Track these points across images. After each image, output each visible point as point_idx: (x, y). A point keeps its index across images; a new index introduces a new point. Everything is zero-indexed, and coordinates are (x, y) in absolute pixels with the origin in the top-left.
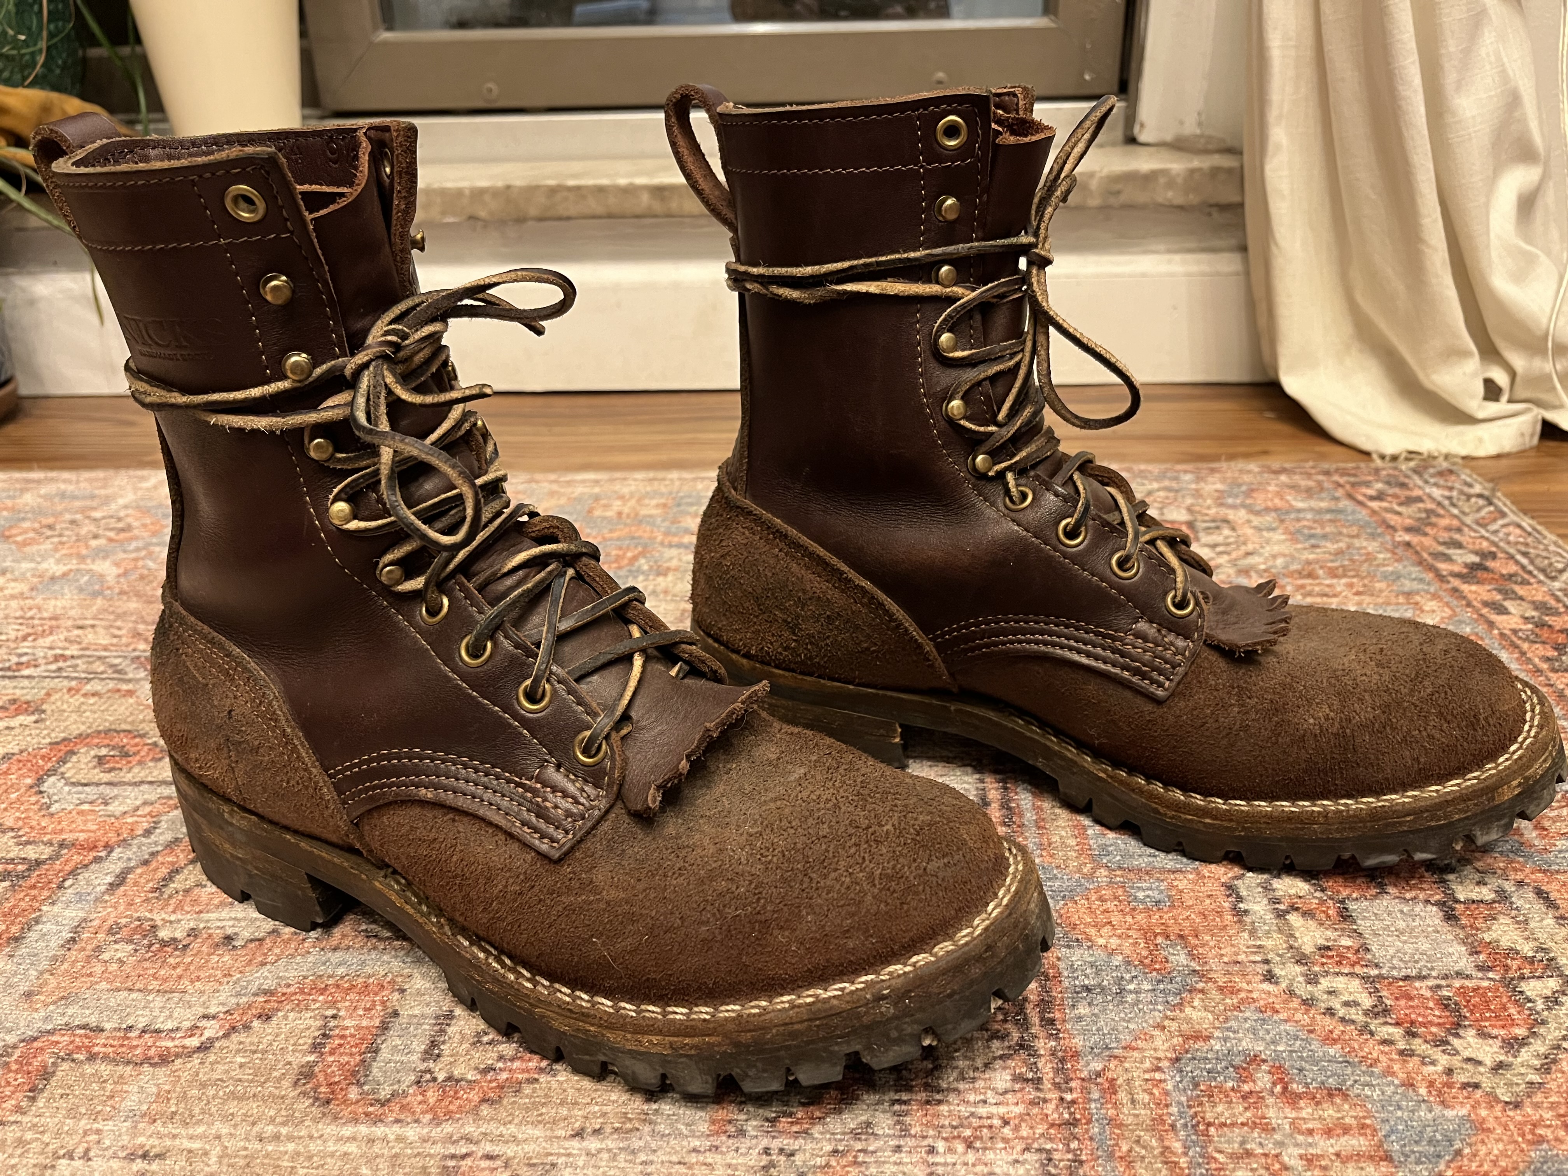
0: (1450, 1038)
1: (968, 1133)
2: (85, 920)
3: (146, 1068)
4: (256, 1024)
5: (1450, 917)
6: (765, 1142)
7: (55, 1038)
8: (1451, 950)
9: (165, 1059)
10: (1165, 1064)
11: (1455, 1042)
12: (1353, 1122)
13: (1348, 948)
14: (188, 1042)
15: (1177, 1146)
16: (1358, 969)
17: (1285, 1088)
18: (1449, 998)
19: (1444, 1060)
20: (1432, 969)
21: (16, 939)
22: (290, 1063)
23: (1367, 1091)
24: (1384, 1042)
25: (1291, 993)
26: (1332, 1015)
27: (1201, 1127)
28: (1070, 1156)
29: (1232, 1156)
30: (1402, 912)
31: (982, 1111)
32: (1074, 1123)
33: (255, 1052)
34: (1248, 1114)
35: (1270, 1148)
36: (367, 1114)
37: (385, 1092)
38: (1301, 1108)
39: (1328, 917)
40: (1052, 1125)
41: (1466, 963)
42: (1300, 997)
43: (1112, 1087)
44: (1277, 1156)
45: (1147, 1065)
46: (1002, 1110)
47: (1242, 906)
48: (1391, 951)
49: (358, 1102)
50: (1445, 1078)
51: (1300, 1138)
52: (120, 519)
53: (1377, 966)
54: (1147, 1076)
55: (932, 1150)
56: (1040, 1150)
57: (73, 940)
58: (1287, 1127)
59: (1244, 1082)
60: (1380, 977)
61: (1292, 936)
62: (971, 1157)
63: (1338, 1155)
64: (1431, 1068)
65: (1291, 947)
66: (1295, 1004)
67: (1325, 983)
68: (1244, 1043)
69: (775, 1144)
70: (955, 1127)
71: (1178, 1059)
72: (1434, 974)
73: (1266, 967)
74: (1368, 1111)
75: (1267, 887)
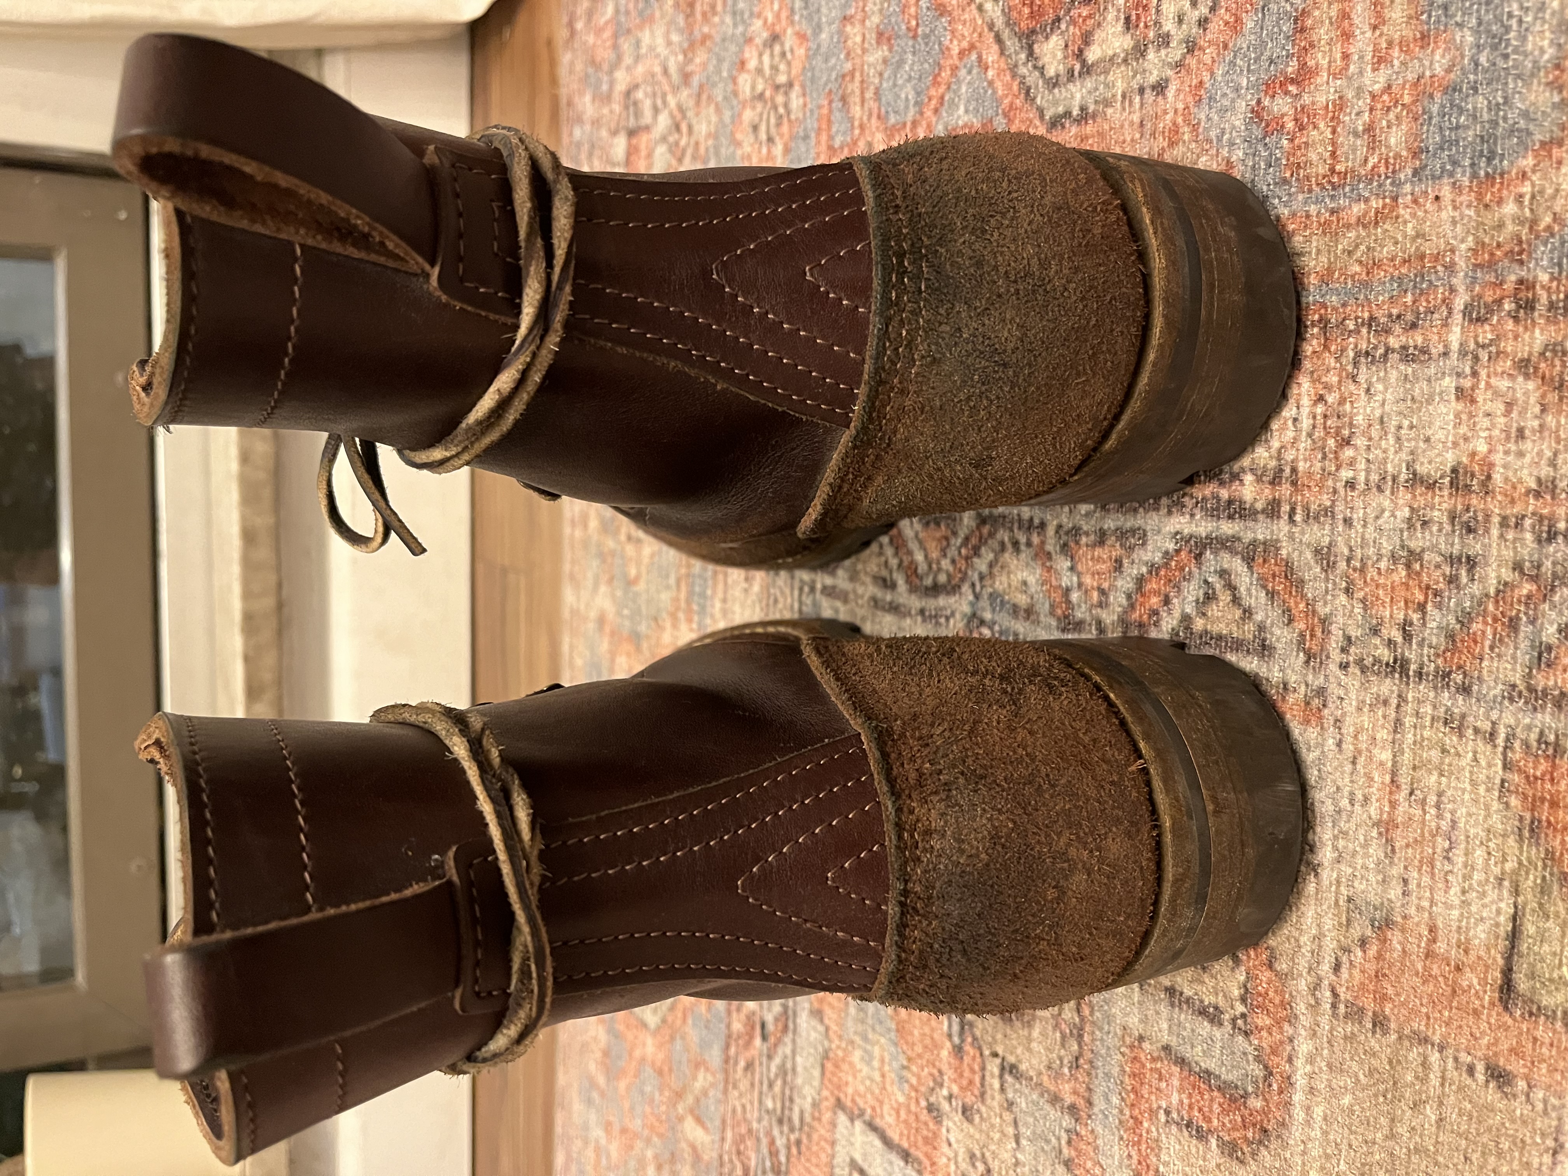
1: (1331, 442)
6: (1333, 667)
15: (1357, 209)
17: (1293, 81)
22: (1218, 1166)
25: (1179, 65)
26: (1206, 20)
27: (1335, 179)
28: (1364, 330)
29: (1372, 148)
31: (1306, 423)
34: (1322, 125)
35: (1363, 103)
36: (1281, 1092)
37: (1258, 1071)
38: (1317, 65)
39: (1090, 16)
40: (1326, 347)
42: (1184, 57)
44: (1373, 97)
46: (1306, 401)
47: (1075, 112)
49: (1266, 1100)
51: (1352, 68)
55: (1351, 485)
56: (1356, 364)
58: (1339, 82)
59: (1283, 127)
61: (1111, 59)
62: (1360, 442)
63: (1375, 28)
65: (1125, 61)
66: (1191, 61)
67: (1169, 26)
68: (1237, 123)
69: (1336, 656)
70: (1324, 457)
73: (1148, 91)
75: (1053, 83)
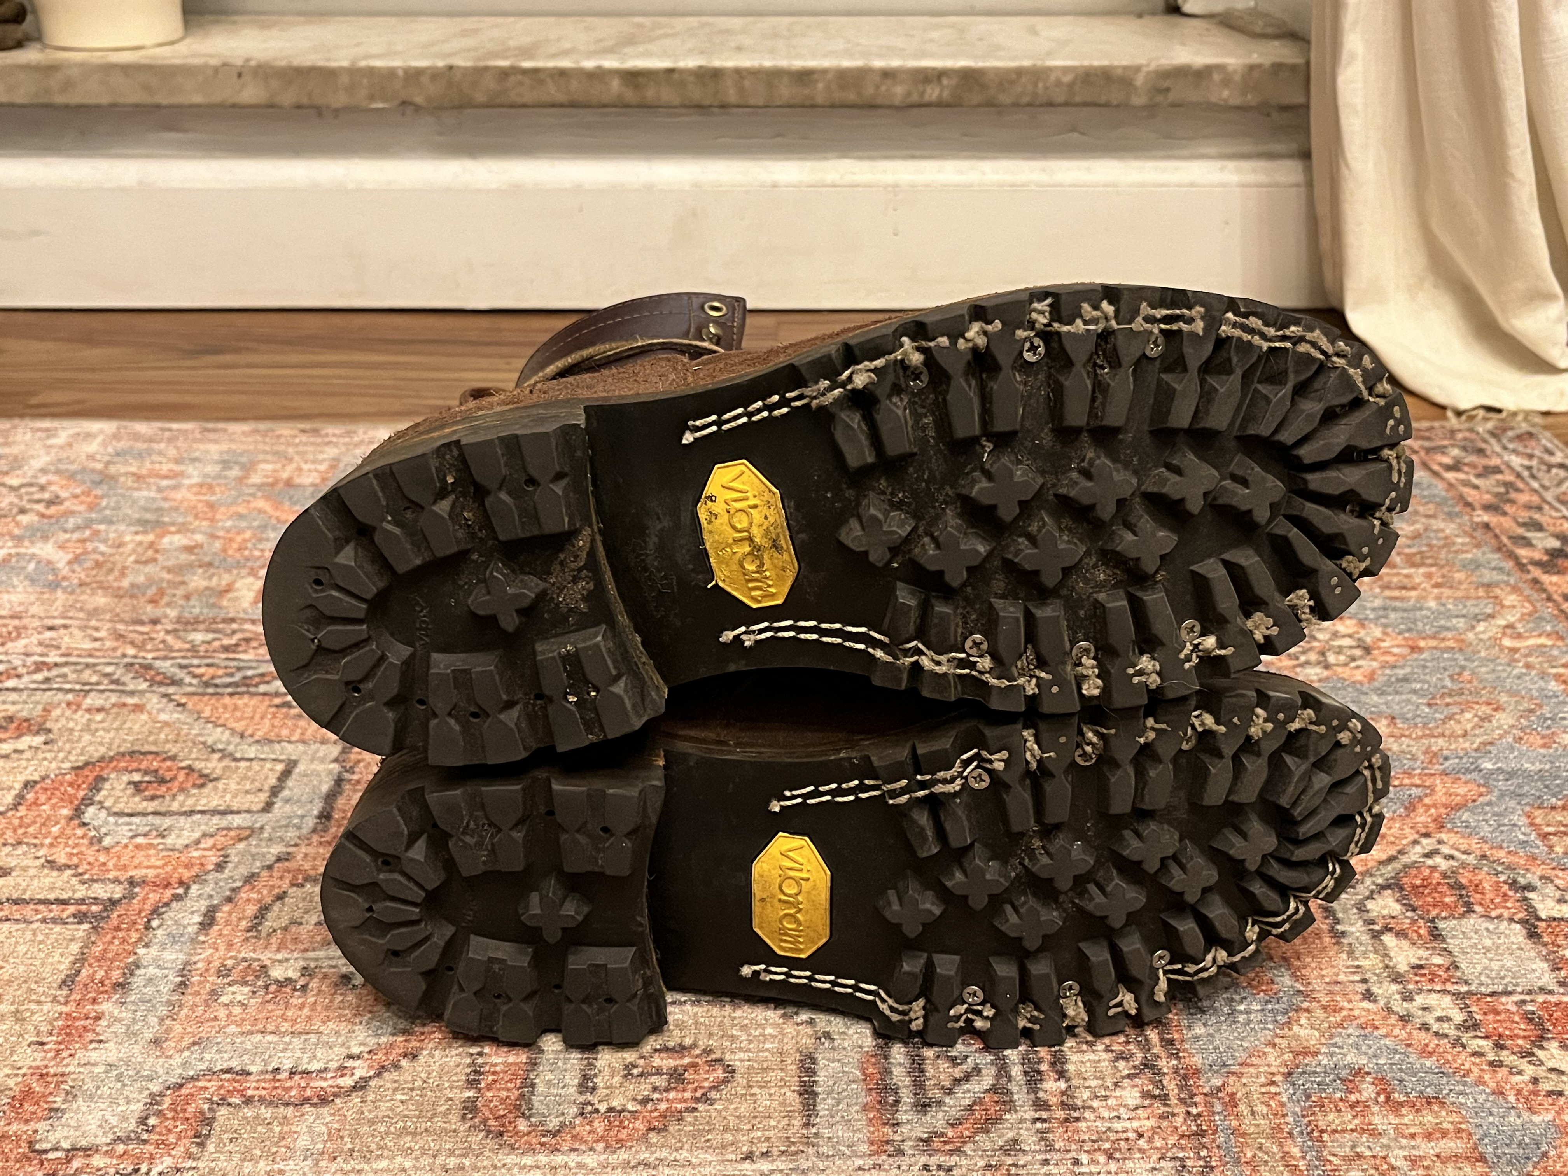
0: (1535, 1050)
1: (1107, 1145)
2: (187, 963)
3: (307, 1108)
4: (404, 1063)
5: (1533, 935)
6: (923, 1160)
7: (201, 1084)
8: (1534, 967)
9: (324, 1100)
10: (1278, 1078)
11: (1540, 1053)
12: (1450, 1126)
13: (1439, 966)
14: (341, 1082)
15: (1296, 1151)
16: (1449, 987)
17: (1388, 1098)
18: (1533, 1013)
19: (1530, 1071)
20: (1517, 985)
21: (121, 985)
22: (450, 1099)
23: (1462, 1100)
24: (1475, 1054)
25: (1389, 1010)
26: (1428, 1029)
27: (1316, 1134)
28: (1202, 1163)
29: (1344, 1158)
30: (1487, 930)
31: (1118, 1125)
32: (1202, 1133)
33: (412, 1089)
34: (1356, 1121)
35: (1378, 1151)
36: (542, 1144)
37: (552, 1124)
38: (1404, 1115)
39: (1420, 936)
40: (1182, 1136)
41: (1548, 979)
42: (1397, 1013)
43: (1233, 1101)
44: (1384, 1158)
45: (1263, 1079)
46: (1135, 1124)
47: (1339, 928)
48: (1479, 968)
49: (529, 1133)
50: (1531, 1087)
51: (1404, 1142)
52: (42, 488)
53: (1466, 983)
54: (1263, 1090)
55: (1077, 1162)
56: (1173, 1159)
57: (183, 983)
58: (1392, 1132)
59: (1351, 1092)
60: (1470, 993)
61: (1387, 955)
62: (1113, 1166)
63: (1438, 1156)
64: (1518, 1078)
65: (1387, 967)
66: (1393, 1020)
67: (1419, 1000)
68: (1348, 1058)
69: (933, 1161)
70: (1094, 1141)
71: (1290, 1074)
72: (1519, 989)
73: (1365, 986)
74: (1463, 1117)
75: (1361, 908)
